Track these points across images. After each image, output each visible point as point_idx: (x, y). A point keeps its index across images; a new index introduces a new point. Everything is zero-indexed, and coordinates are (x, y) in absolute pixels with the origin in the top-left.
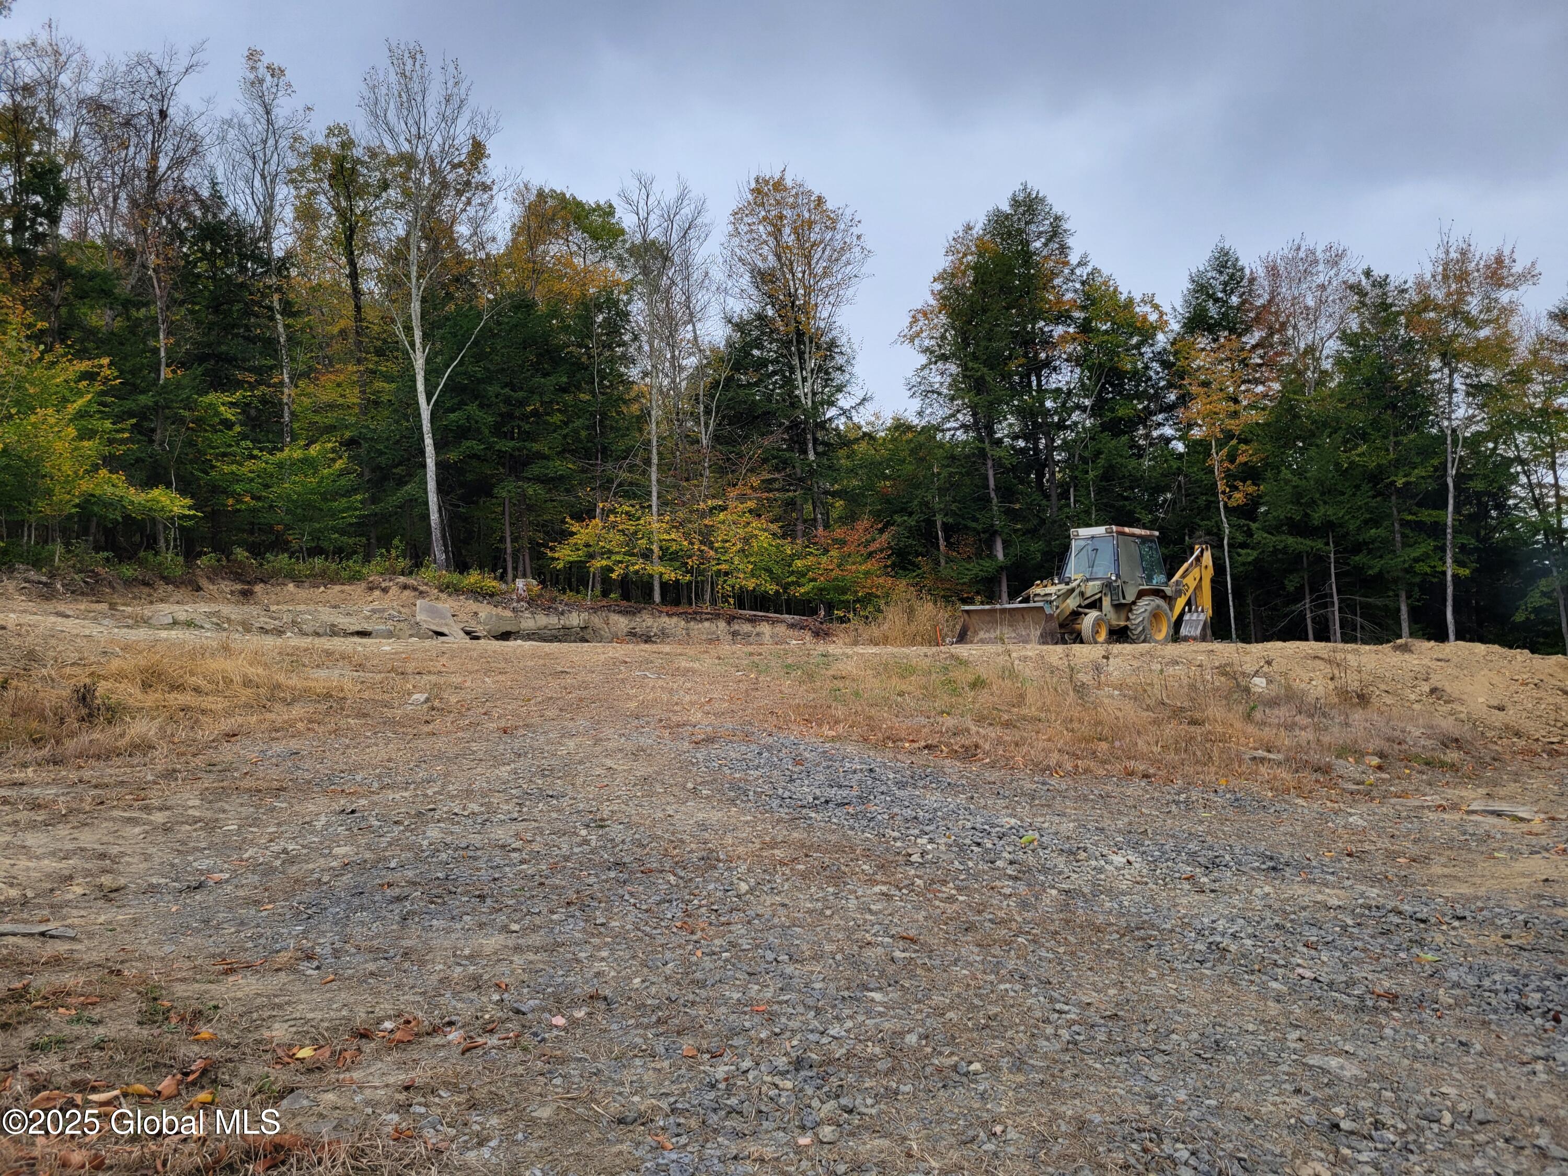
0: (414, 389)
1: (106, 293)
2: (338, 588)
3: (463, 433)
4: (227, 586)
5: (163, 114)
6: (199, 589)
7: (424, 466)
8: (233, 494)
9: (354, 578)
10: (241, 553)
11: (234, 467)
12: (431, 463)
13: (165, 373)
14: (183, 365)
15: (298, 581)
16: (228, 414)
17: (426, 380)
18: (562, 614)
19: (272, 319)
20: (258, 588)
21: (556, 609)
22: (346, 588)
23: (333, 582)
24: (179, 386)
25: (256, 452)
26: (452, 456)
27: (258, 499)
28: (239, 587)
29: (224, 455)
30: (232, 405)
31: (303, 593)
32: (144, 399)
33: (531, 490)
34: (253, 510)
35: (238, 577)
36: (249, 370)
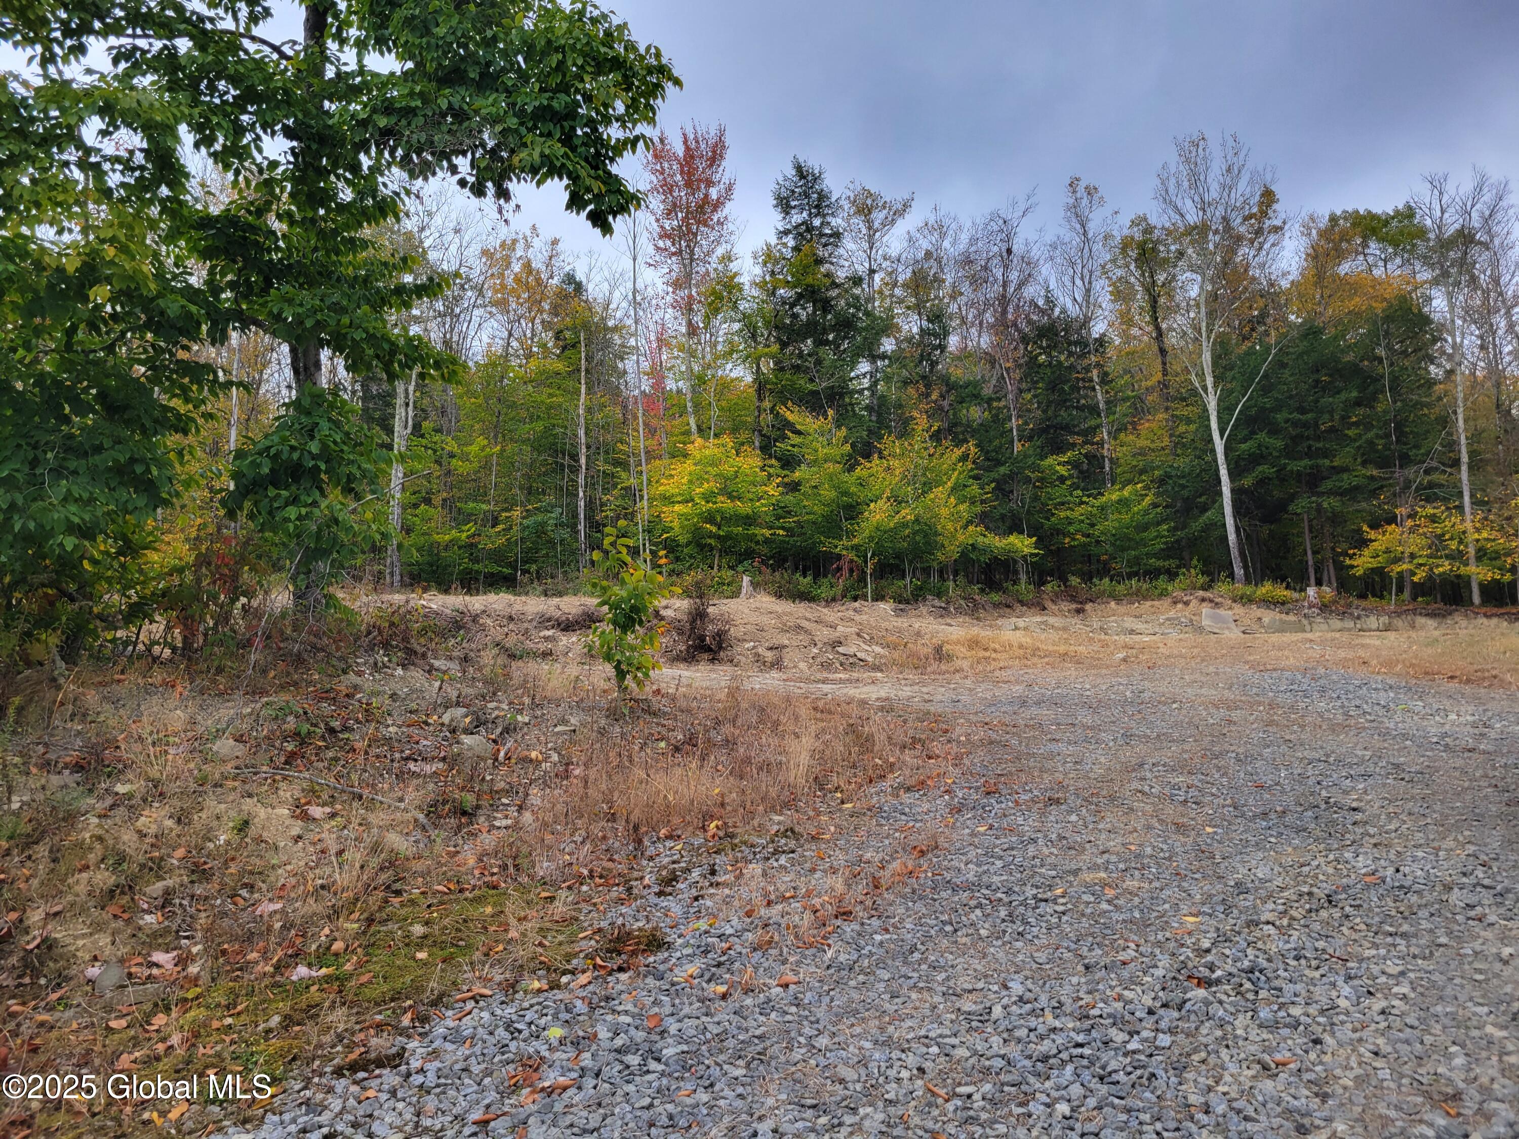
0: (1208, 427)
1: (976, 396)
2: (1149, 603)
3: (1256, 459)
4: (1066, 606)
5: (1009, 251)
6: (1044, 609)
7: (1220, 494)
8: (1068, 534)
9: (1163, 594)
10: (1074, 581)
11: (1068, 513)
12: (1226, 490)
13: (1017, 447)
14: (1030, 439)
15: (1118, 600)
16: (1062, 470)
17: (1219, 418)
18: (1359, 618)
19: (1094, 389)
20: (1088, 607)
21: (1351, 614)
22: (1156, 603)
23: (1145, 598)
24: (1026, 456)
25: (1085, 499)
26: (1247, 482)
27: (1088, 536)
28: (1074, 606)
29: (1063, 504)
30: (1064, 464)
31: (1122, 609)
32: (1003, 470)
33: (1327, 503)
34: (1084, 545)
35: (1073, 599)
36: (1078, 434)
